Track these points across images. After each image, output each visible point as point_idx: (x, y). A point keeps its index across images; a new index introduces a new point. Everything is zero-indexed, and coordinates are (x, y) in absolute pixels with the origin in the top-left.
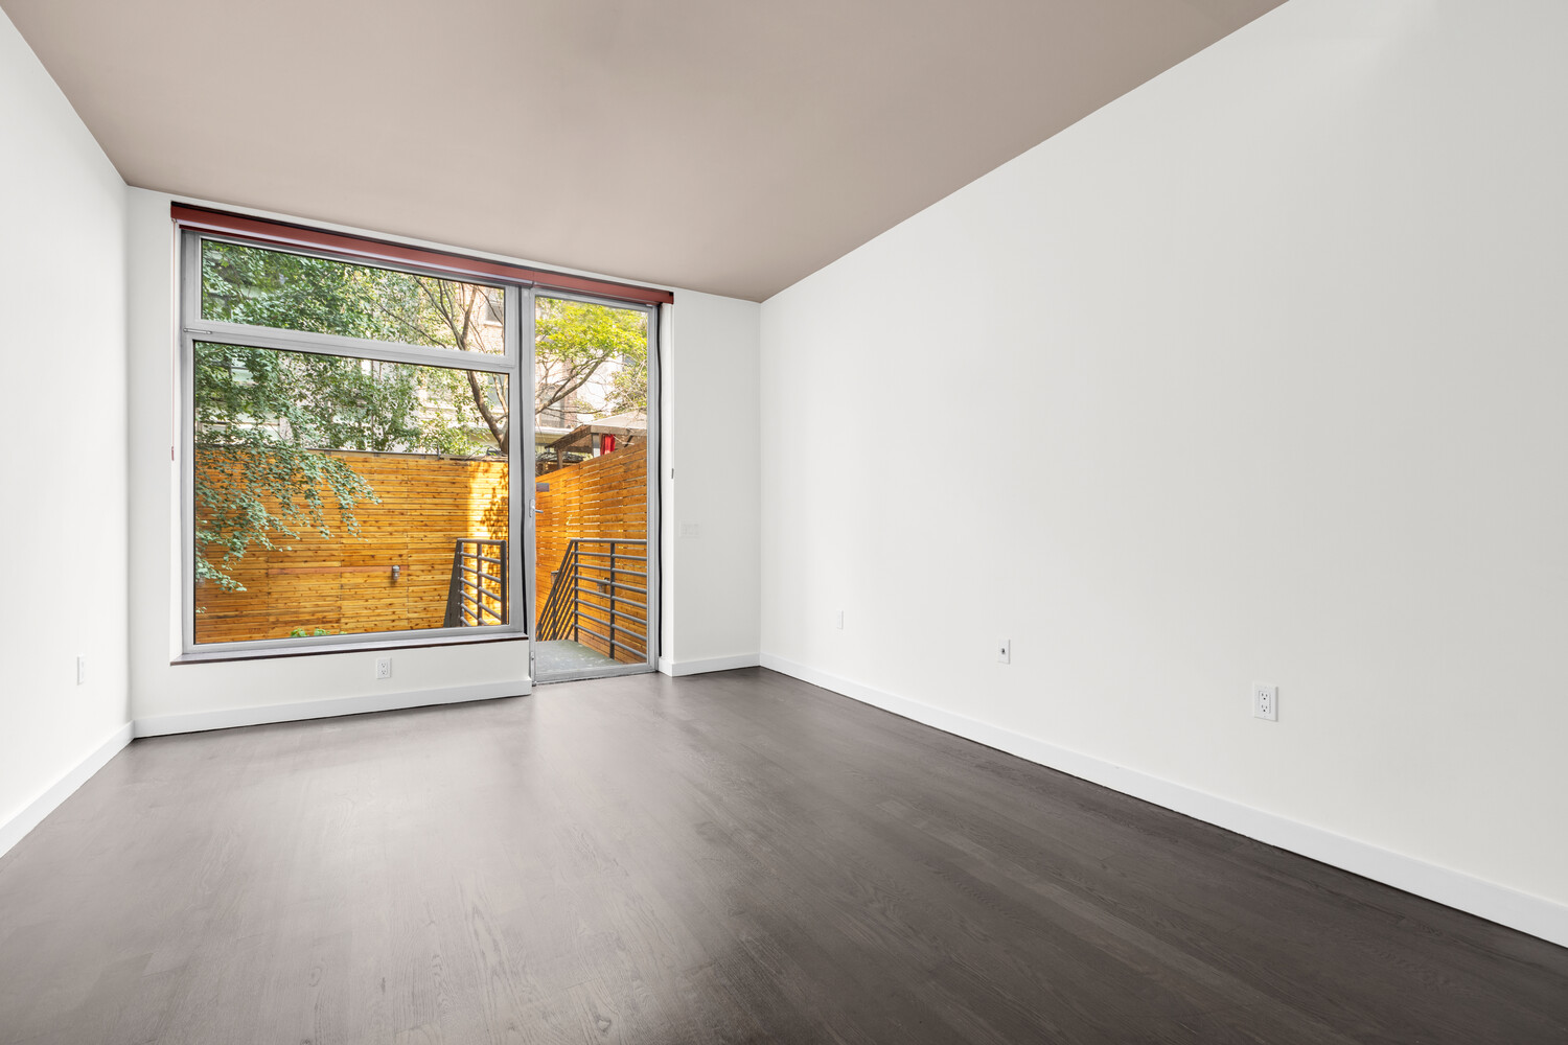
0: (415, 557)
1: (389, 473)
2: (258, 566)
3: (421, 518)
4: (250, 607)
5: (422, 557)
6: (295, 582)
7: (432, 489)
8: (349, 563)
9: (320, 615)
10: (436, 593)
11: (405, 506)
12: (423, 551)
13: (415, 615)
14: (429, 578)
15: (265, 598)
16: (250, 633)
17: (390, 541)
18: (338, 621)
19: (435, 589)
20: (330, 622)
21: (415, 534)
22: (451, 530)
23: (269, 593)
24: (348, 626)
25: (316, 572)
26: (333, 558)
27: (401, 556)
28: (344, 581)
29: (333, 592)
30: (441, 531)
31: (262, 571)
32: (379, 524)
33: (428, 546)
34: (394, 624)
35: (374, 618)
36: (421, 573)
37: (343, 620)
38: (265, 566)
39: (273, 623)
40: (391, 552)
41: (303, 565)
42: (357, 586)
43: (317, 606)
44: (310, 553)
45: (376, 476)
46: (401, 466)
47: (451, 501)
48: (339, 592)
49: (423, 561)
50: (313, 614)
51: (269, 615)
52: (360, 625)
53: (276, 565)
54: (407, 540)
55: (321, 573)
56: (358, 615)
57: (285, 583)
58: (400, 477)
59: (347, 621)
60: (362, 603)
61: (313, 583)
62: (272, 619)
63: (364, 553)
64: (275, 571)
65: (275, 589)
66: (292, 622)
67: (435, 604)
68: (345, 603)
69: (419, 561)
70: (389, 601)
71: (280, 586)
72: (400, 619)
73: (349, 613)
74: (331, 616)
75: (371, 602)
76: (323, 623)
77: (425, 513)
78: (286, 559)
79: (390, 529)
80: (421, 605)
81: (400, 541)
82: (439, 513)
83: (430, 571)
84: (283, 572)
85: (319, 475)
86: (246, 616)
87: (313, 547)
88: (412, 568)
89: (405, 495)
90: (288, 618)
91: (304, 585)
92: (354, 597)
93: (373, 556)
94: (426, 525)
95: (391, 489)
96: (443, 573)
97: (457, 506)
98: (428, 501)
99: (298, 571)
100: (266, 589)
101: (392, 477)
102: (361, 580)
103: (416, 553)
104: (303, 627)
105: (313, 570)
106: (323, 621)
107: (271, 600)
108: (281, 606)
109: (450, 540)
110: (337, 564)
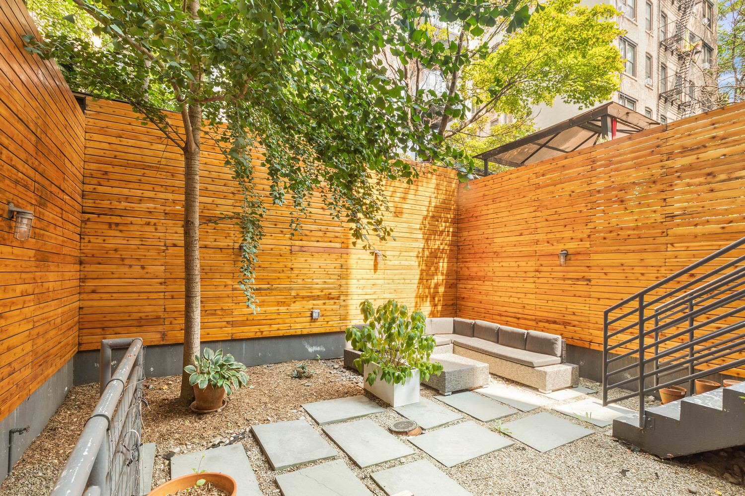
2: (285, 242)
4: (278, 281)
5: (394, 243)
6: (310, 260)
8: (345, 246)
9: (326, 292)
10: (402, 277)
13: (389, 295)
14: (397, 263)
15: (289, 273)
16: (278, 305)
18: (338, 298)
19: (401, 274)
20: (333, 298)
21: (390, 224)
22: (412, 222)
23: (292, 269)
25: (324, 252)
26: (336, 240)
28: (343, 261)
29: (336, 271)
30: (406, 222)
31: (287, 247)
33: (397, 235)
35: (362, 297)
36: (392, 258)
37: (342, 297)
38: (289, 242)
39: (295, 297)
41: (316, 244)
44: (321, 234)
47: (412, 197)
49: (395, 248)
50: (322, 290)
51: (291, 289)
53: (297, 243)
55: (328, 252)
56: (352, 294)
60: (354, 282)
61: (323, 261)
62: (293, 293)
64: (297, 248)
66: (308, 297)
67: (402, 287)
68: (343, 282)
69: (392, 247)
70: (372, 282)
71: (299, 262)
74: (335, 293)
75: (361, 282)
76: (329, 299)
78: (304, 238)
80: (392, 286)
83: (399, 256)
84: (302, 249)
86: (275, 289)
87: (323, 228)
90: (304, 293)
94: (397, 216)
96: (406, 260)
99: (313, 249)
100: (290, 265)
104: (315, 302)
105: (322, 250)
106: (329, 297)
107: (293, 276)
108: (300, 281)
109: (412, 231)
110: (339, 245)
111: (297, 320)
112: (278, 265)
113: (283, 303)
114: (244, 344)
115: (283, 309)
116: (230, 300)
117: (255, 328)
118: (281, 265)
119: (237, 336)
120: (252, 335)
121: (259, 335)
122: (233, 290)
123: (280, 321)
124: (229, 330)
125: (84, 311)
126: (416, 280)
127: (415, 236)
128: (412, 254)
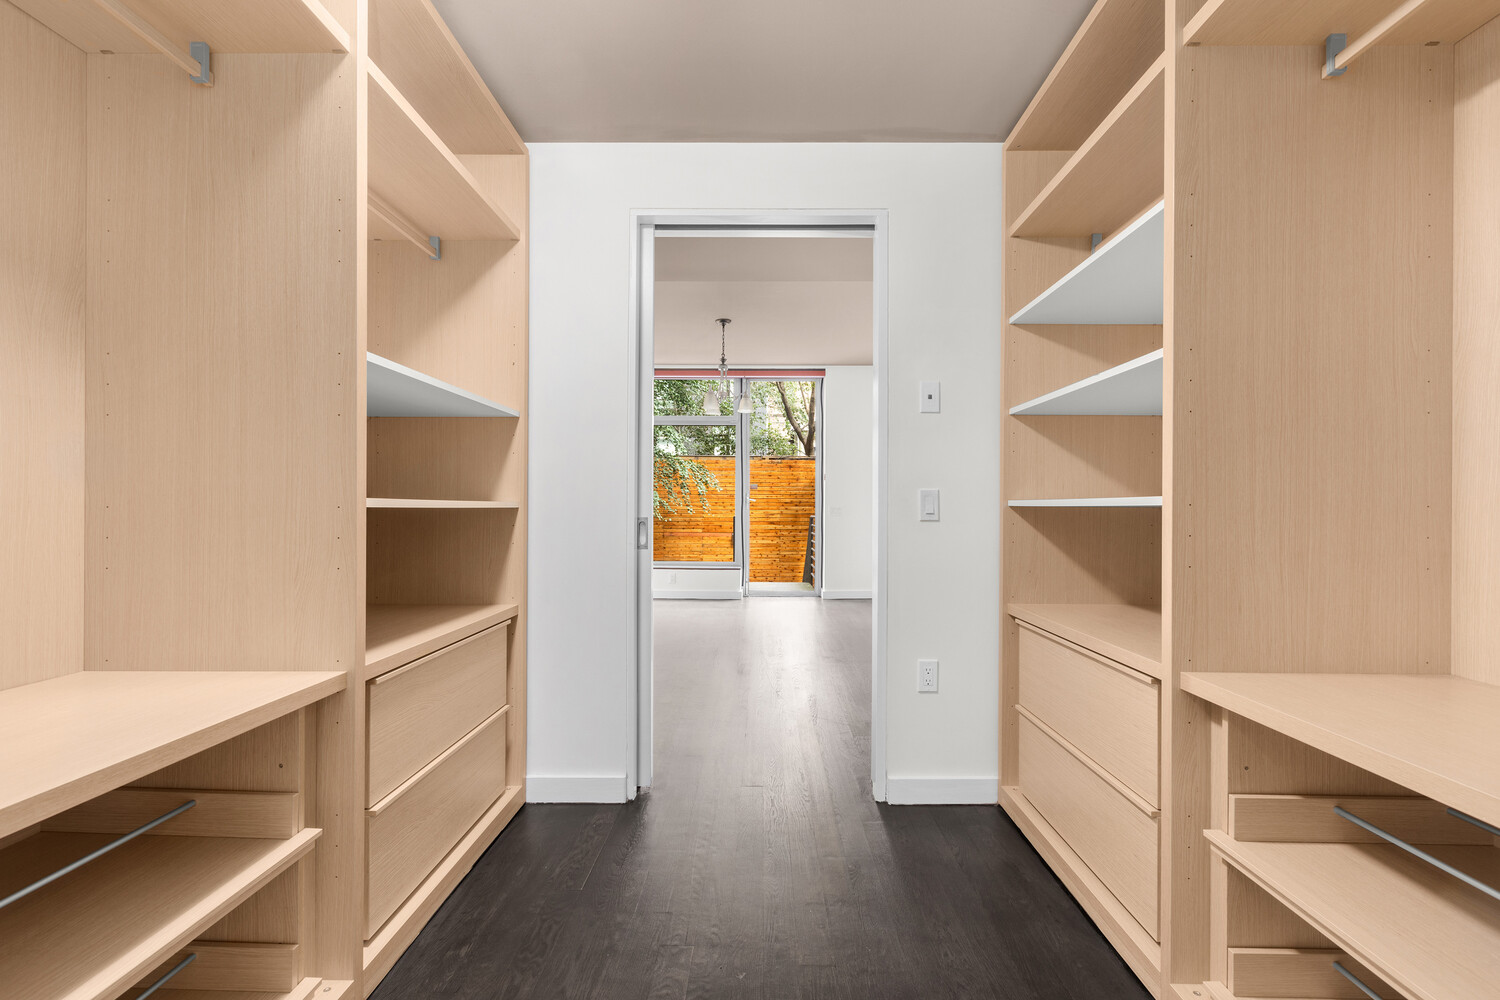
2: (659, 531)
6: (677, 542)
8: (706, 530)
15: (662, 551)
26: (698, 527)
28: (704, 542)
29: (698, 549)
30: (762, 509)
31: (661, 533)
32: (724, 505)
41: (682, 530)
42: (712, 546)
43: (690, 557)
44: (686, 523)
45: (723, 473)
47: (768, 488)
48: (701, 549)
53: (668, 530)
55: (691, 536)
57: (673, 541)
60: (714, 556)
61: (687, 542)
63: (716, 523)
64: (667, 534)
65: (667, 545)
68: (704, 556)
71: (670, 543)
75: (719, 556)
78: (673, 527)
79: (731, 508)
82: (761, 497)
84: (672, 535)
87: (687, 519)
91: (683, 543)
92: (709, 553)
100: (663, 545)
102: (713, 542)
109: (768, 516)
110: (700, 531)
126: (773, 555)
127: (771, 520)
128: (768, 534)
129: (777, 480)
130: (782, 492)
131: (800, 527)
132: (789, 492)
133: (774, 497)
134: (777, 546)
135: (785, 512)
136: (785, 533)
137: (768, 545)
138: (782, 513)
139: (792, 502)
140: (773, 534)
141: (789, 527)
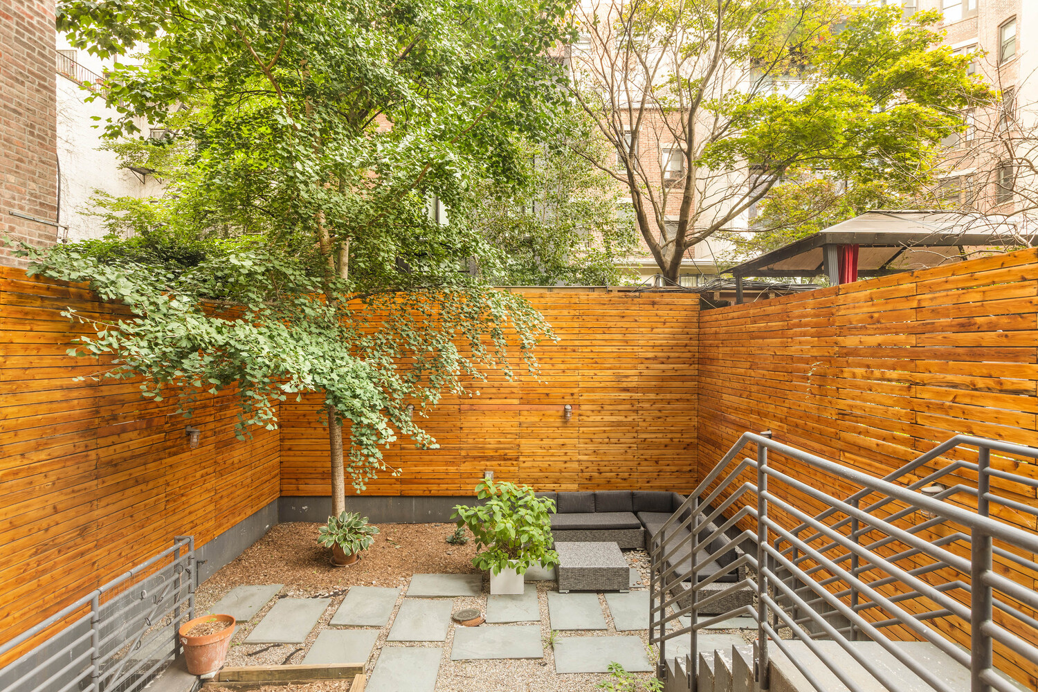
0: (586, 396)
1: (563, 308)
3: (591, 355)
4: (446, 441)
5: (593, 396)
6: (481, 418)
7: (602, 324)
8: (525, 401)
9: (501, 452)
10: (606, 435)
11: (577, 343)
12: (592, 390)
13: (585, 458)
14: (598, 418)
16: (446, 465)
17: (562, 379)
18: (517, 459)
19: (605, 431)
20: (510, 459)
21: (586, 372)
22: (620, 368)
23: (461, 428)
24: (525, 465)
25: (499, 410)
26: (512, 395)
27: (572, 394)
28: (522, 419)
29: (513, 430)
30: (610, 369)
32: (554, 361)
33: (597, 385)
34: (566, 465)
35: (547, 458)
36: (589, 413)
37: (521, 459)
38: (458, 401)
39: (465, 457)
40: (563, 390)
41: (488, 401)
42: (533, 425)
43: (500, 442)
44: (494, 390)
45: (550, 312)
46: (573, 301)
47: (620, 337)
48: (518, 430)
49: (593, 401)
50: (496, 450)
51: (461, 449)
52: (536, 464)
54: (579, 378)
55: (503, 410)
56: (534, 455)
57: (473, 418)
58: (573, 312)
59: (524, 459)
60: (537, 442)
61: (497, 420)
62: (463, 453)
63: (540, 390)
64: (466, 407)
65: (466, 425)
66: (480, 457)
67: (605, 447)
68: (523, 441)
69: (589, 400)
70: (561, 441)
71: (469, 421)
72: (571, 461)
73: (526, 451)
74: (512, 453)
75: (546, 441)
76: (505, 460)
77: (596, 349)
79: (563, 366)
80: (591, 447)
81: (572, 379)
83: (599, 411)
84: (472, 408)
85: (504, 313)
87: (496, 384)
88: (583, 407)
89: (576, 331)
90: (475, 453)
91: (488, 421)
92: (530, 436)
93: (547, 395)
94: (596, 363)
95: (564, 325)
96: (612, 414)
97: (626, 341)
98: (598, 336)
99: (484, 407)
100: (459, 424)
101: (565, 312)
102: (536, 419)
103: (587, 392)
104: (488, 463)
105: (497, 407)
106: (505, 458)
107: (462, 435)
108: (470, 441)
109: (619, 378)
110: (516, 402)
111: (467, 481)
112: (446, 425)
113: (452, 463)
114: (414, 501)
115: (452, 469)
116: (399, 459)
117: (424, 487)
118: (449, 424)
119: (406, 493)
120: (420, 493)
121: (427, 493)
122: (402, 449)
123: (450, 481)
124: (398, 486)
125: (285, 464)
126: (628, 439)
127: (624, 385)
128: (620, 407)
129: (634, 325)
130: (641, 342)
131: (668, 396)
132: (651, 343)
133: (629, 349)
134: (633, 425)
135: (646, 372)
136: (646, 405)
137: (619, 424)
138: (640, 375)
139: (655, 358)
140: (628, 407)
141: (652, 396)
